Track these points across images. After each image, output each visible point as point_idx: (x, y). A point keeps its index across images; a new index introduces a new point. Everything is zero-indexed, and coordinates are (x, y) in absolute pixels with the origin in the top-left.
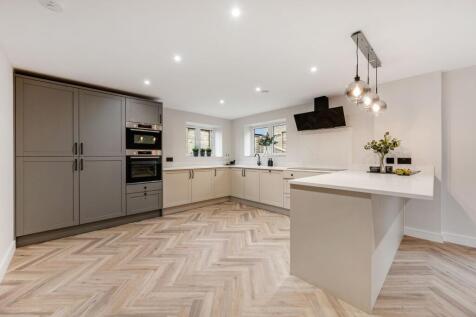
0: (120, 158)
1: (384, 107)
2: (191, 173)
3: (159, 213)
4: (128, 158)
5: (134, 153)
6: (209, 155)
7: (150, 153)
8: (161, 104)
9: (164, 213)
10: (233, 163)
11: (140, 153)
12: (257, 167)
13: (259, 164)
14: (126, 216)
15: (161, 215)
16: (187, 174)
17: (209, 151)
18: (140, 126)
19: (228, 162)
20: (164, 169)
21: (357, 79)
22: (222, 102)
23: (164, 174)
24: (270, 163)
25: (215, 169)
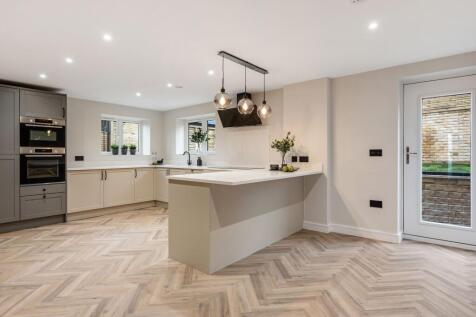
0: (12, 157)
1: (270, 110)
2: (104, 174)
3: (62, 218)
4: (23, 157)
5: (30, 151)
6: (133, 153)
7: (51, 151)
8: (65, 95)
9: (68, 218)
10: (160, 162)
11: (36, 151)
12: (187, 166)
13: (189, 164)
14: (20, 222)
15: (65, 221)
16: (99, 175)
17: (133, 149)
18: (37, 121)
19: (156, 161)
20: (68, 168)
21: (223, 90)
22: (138, 94)
23: (69, 176)
24: (200, 163)
25: (136, 169)
